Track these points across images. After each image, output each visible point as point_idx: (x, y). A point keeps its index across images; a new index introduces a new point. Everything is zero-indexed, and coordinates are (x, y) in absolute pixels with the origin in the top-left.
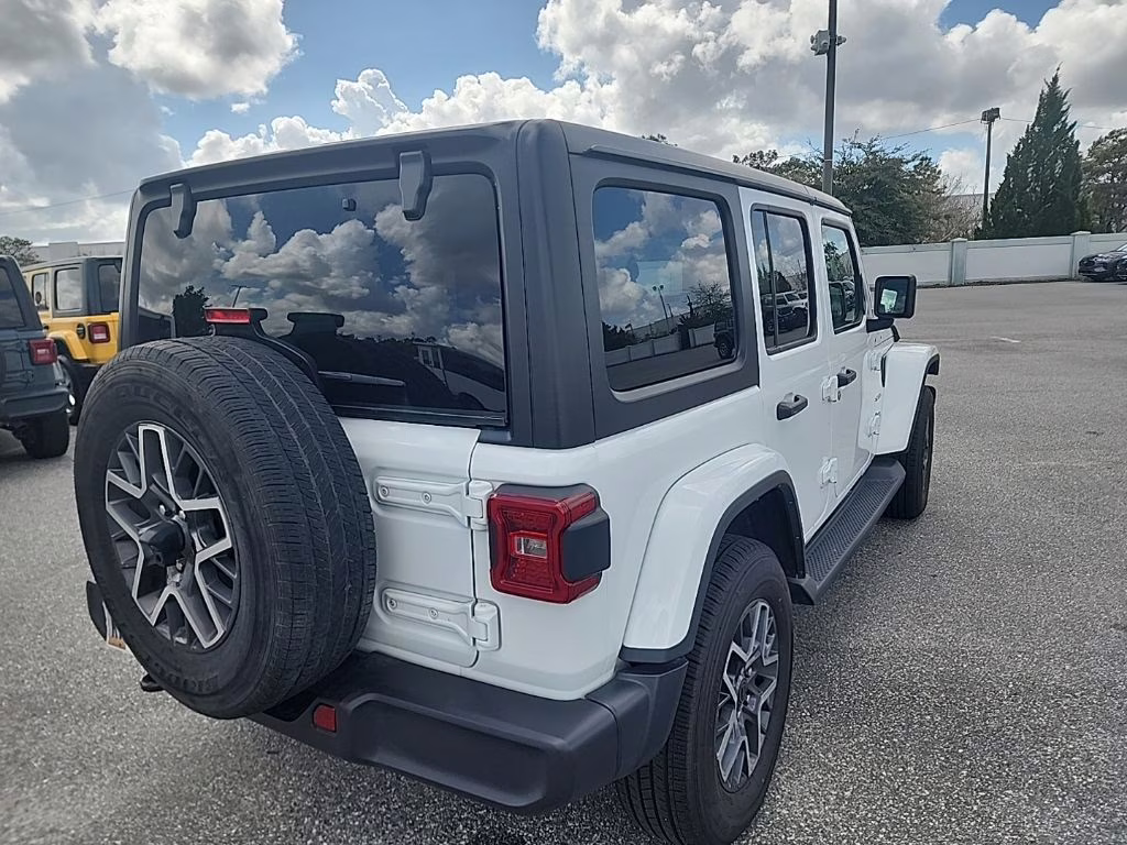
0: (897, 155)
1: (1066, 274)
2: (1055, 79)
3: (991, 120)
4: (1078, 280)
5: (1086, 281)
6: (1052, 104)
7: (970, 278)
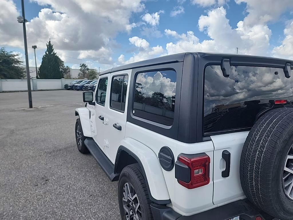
0: (10, 54)
1: (61, 88)
2: (50, 42)
3: (35, 49)
4: (64, 90)
5: (66, 90)
6: (50, 48)
7: (39, 89)
